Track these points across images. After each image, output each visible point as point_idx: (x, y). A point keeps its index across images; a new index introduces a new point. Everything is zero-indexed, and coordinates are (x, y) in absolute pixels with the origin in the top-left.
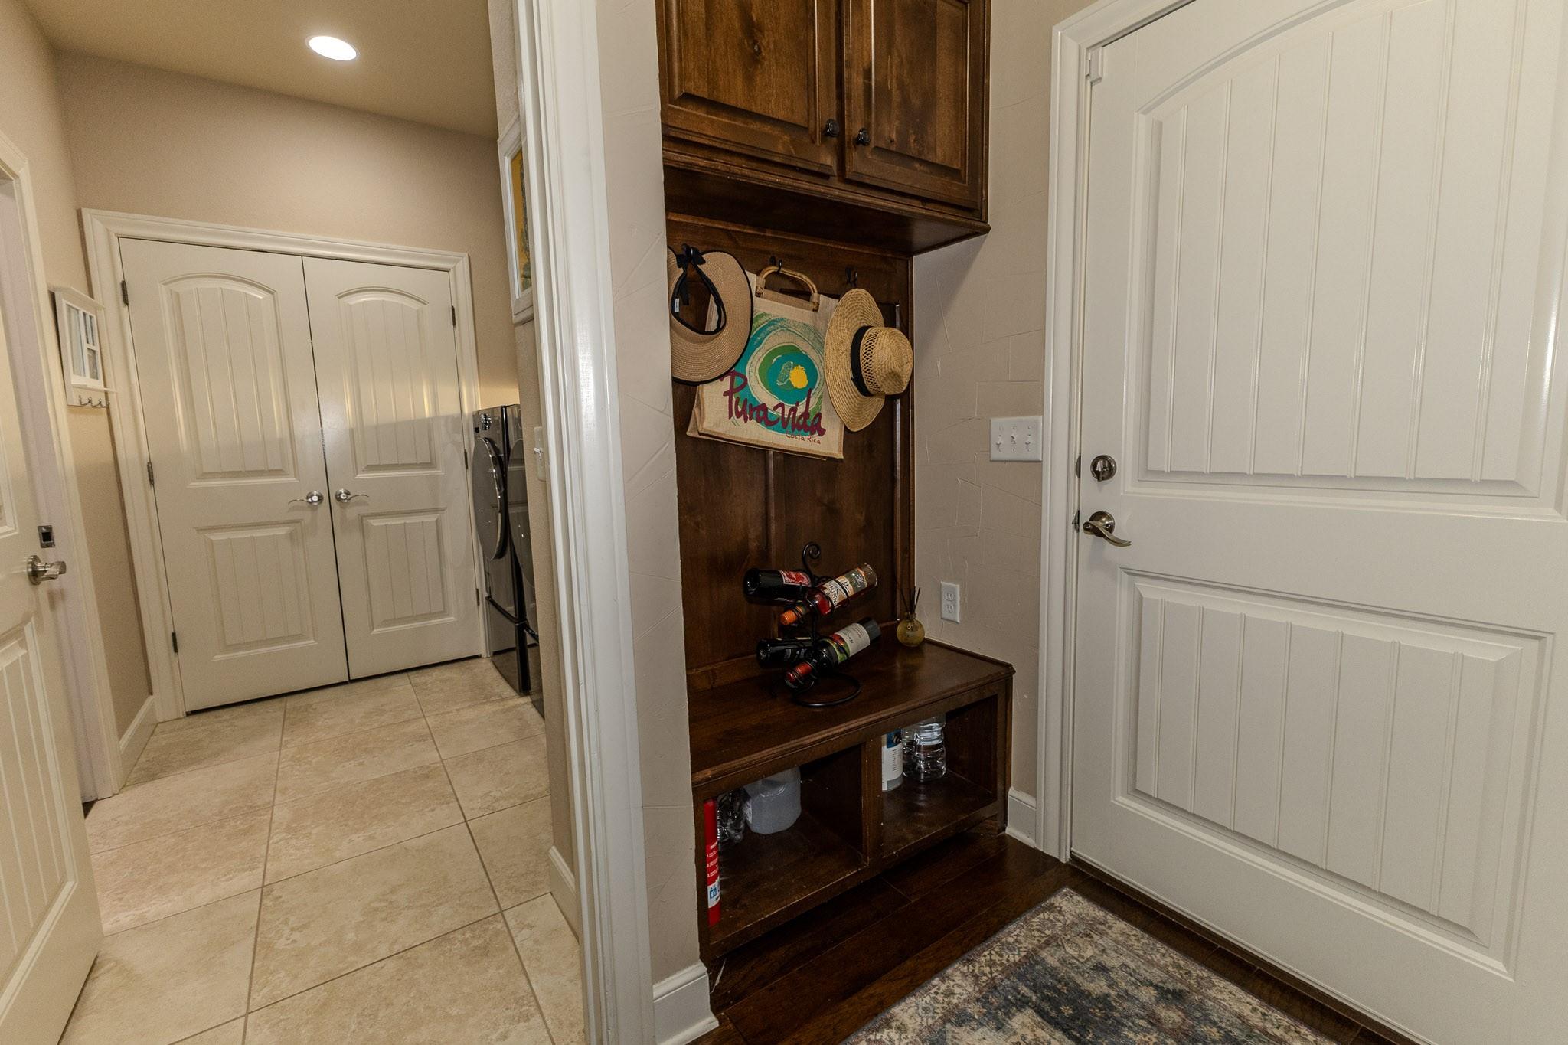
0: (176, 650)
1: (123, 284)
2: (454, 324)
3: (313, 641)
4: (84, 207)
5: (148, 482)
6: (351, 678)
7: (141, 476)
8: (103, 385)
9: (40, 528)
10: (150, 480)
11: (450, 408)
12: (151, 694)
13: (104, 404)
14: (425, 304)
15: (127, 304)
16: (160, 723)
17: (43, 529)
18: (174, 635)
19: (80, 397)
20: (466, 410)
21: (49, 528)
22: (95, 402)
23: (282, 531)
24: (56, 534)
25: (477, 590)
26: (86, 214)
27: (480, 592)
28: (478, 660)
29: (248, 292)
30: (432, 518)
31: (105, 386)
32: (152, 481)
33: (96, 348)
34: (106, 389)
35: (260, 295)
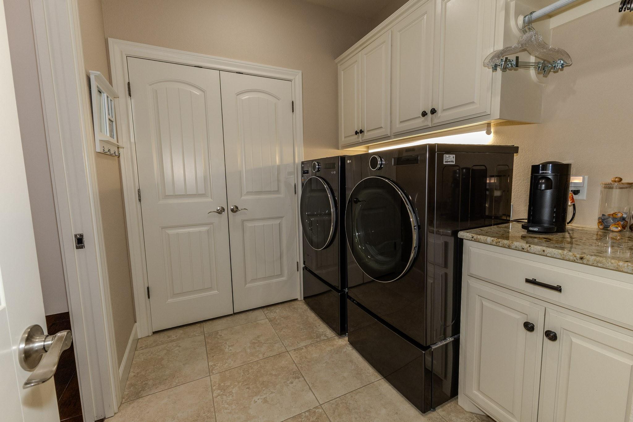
0: (149, 297)
1: (129, 84)
2: (293, 111)
3: (217, 291)
4: (110, 37)
5: (138, 200)
6: (234, 312)
7: (135, 197)
8: (116, 142)
9: (76, 236)
10: (139, 199)
11: (288, 160)
12: (136, 323)
13: (117, 154)
14: (279, 100)
15: (130, 96)
16: (139, 339)
17: (78, 236)
18: (148, 288)
19: (103, 147)
20: (297, 161)
21: (82, 236)
22: (112, 152)
23: (204, 229)
24: (85, 240)
25: (298, 262)
26: (110, 40)
27: (299, 263)
28: (296, 302)
29: (192, 91)
30: (277, 222)
31: (118, 142)
32: (140, 200)
33: (113, 119)
34: (117, 144)
35: (197, 92)
